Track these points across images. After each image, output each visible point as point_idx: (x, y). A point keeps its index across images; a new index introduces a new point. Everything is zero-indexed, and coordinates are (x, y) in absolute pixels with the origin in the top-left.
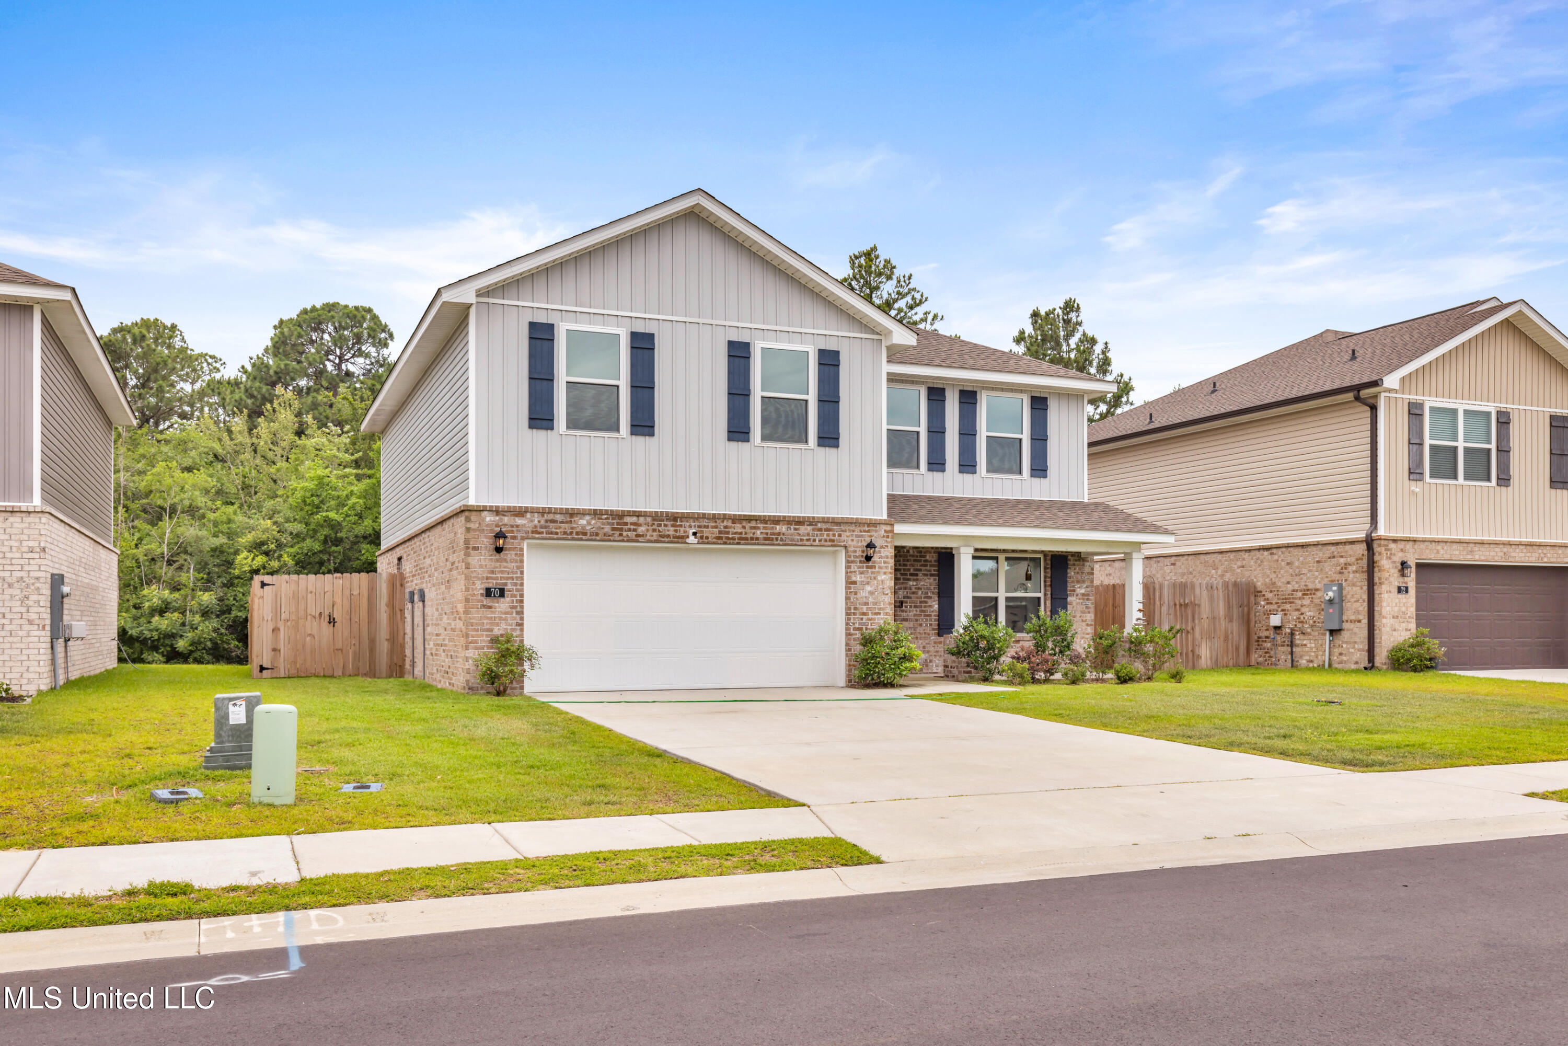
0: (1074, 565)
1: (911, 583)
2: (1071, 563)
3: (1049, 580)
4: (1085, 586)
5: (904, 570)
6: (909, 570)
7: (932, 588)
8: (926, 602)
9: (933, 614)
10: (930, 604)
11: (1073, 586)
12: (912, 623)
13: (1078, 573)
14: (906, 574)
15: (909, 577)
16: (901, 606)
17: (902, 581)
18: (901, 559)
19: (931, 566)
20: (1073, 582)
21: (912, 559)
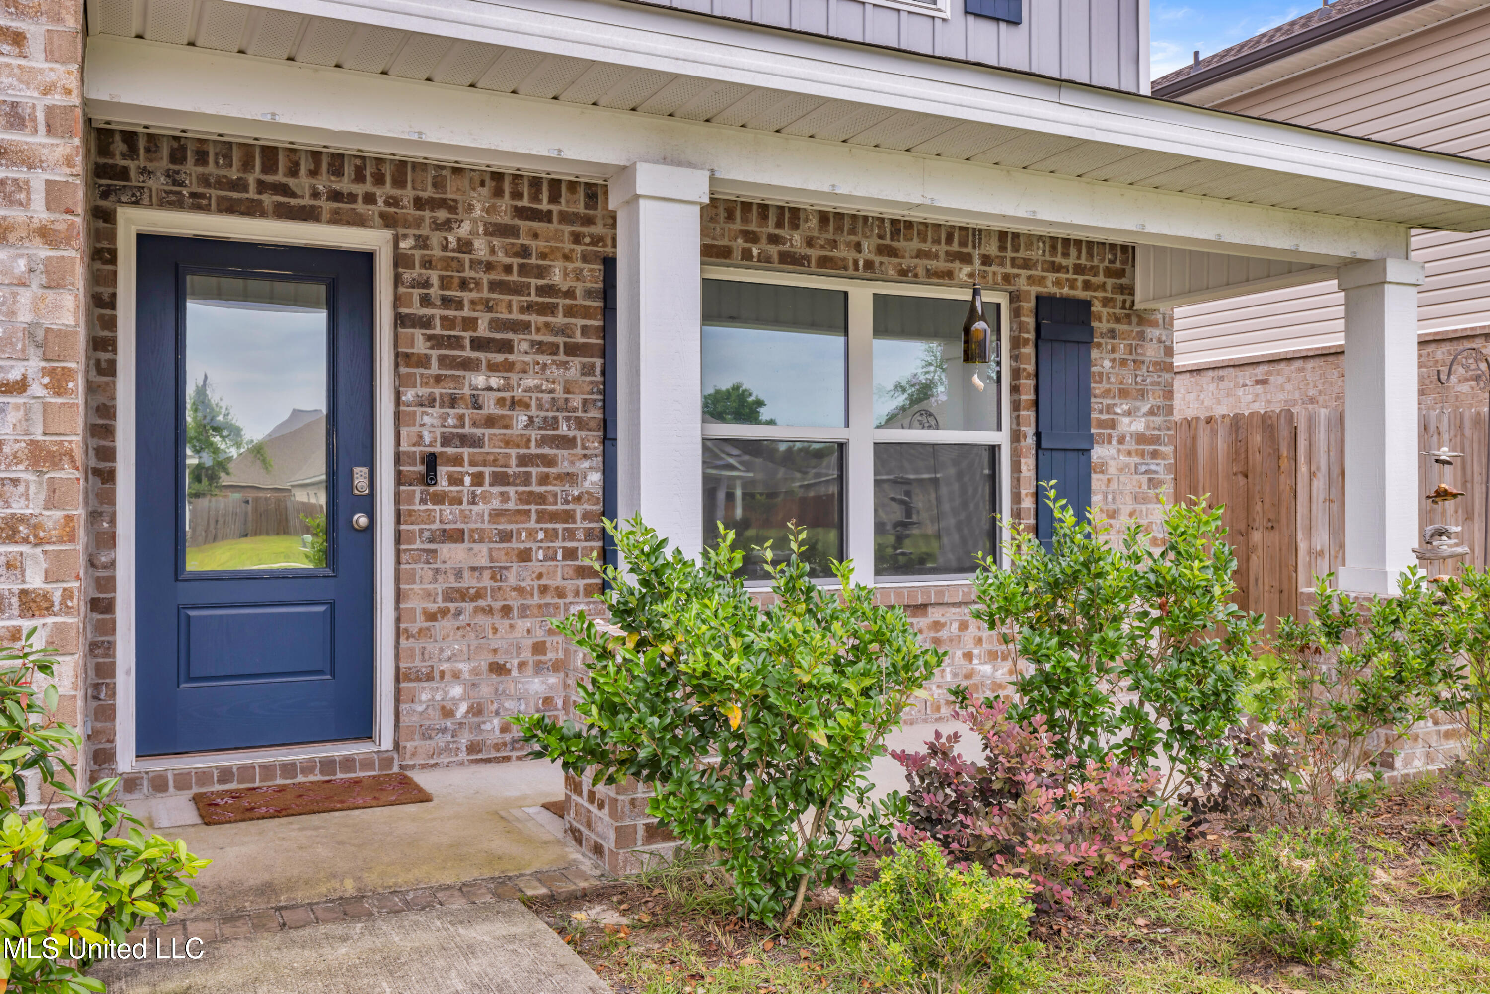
0: (1112, 334)
1: (479, 380)
2: (1100, 326)
3: (1028, 383)
4: (1145, 408)
5: (448, 323)
6: (470, 324)
7: (576, 401)
8: (549, 462)
9: (579, 510)
10: (564, 467)
11: (1109, 409)
12: (483, 549)
13: (1123, 362)
14: (456, 343)
15: (468, 353)
16: (429, 476)
17: (434, 368)
18: (434, 277)
19: (570, 312)
20: (1107, 393)
21: (485, 278)
